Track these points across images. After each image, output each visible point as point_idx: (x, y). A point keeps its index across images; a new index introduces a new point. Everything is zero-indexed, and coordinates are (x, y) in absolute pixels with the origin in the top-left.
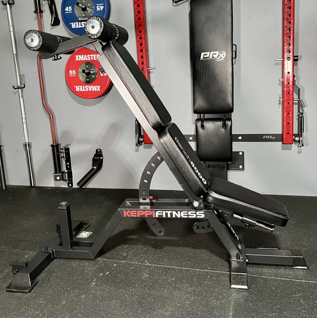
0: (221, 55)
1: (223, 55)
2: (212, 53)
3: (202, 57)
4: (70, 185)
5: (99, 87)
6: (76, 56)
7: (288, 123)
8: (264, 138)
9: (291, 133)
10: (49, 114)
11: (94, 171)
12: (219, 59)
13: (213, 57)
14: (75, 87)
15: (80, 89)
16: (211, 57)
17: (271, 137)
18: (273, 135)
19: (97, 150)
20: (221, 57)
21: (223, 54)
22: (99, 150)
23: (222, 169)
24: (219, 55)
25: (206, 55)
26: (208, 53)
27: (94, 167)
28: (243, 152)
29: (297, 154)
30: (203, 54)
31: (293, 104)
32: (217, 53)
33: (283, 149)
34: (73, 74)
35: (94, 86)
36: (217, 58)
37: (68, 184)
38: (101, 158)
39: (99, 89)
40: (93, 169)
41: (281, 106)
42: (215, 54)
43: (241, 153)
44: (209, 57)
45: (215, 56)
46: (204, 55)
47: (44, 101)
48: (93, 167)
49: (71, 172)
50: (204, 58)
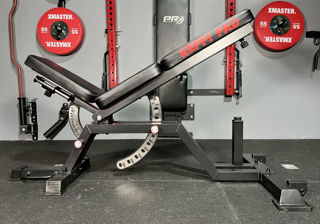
0: (180, 19)
1: (182, 20)
2: (173, 17)
3: (164, 20)
4: (35, 138)
5: (70, 44)
6: (49, 15)
7: (230, 79)
8: (210, 92)
9: (233, 86)
10: (18, 68)
11: (61, 122)
12: (179, 22)
13: (174, 20)
14: (46, 43)
15: (51, 45)
16: (172, 21)
17: (216, 91)
18: (217, 90)
19: (64, 104)
20: (180, 21)
21: (182, 18)
22: (66, 104)
23: (177, 118)
24: (179, 19)
25: (168, 18)
26: (170, 17)
27: (62, 118)
28: (194, 105)
29: (236, 105)
30: (165, 17)
31: (234, 65)
32: (177, 17)
33: (225, 101)
34: (45, 31)
35: (65, 43)
36: (177, 21)
37: (33, 136)
38: (68, 111)
39: (70, 46)
40: (60, 120)
41: (224, 66)
42: (176, 18)
43: (192, 105)
44: (170, 21)
45: (176, 20)
46: (167, 18)
47: (13, 55)
48: (60, 118)
49: (37, 125)
50: (166, 21)
